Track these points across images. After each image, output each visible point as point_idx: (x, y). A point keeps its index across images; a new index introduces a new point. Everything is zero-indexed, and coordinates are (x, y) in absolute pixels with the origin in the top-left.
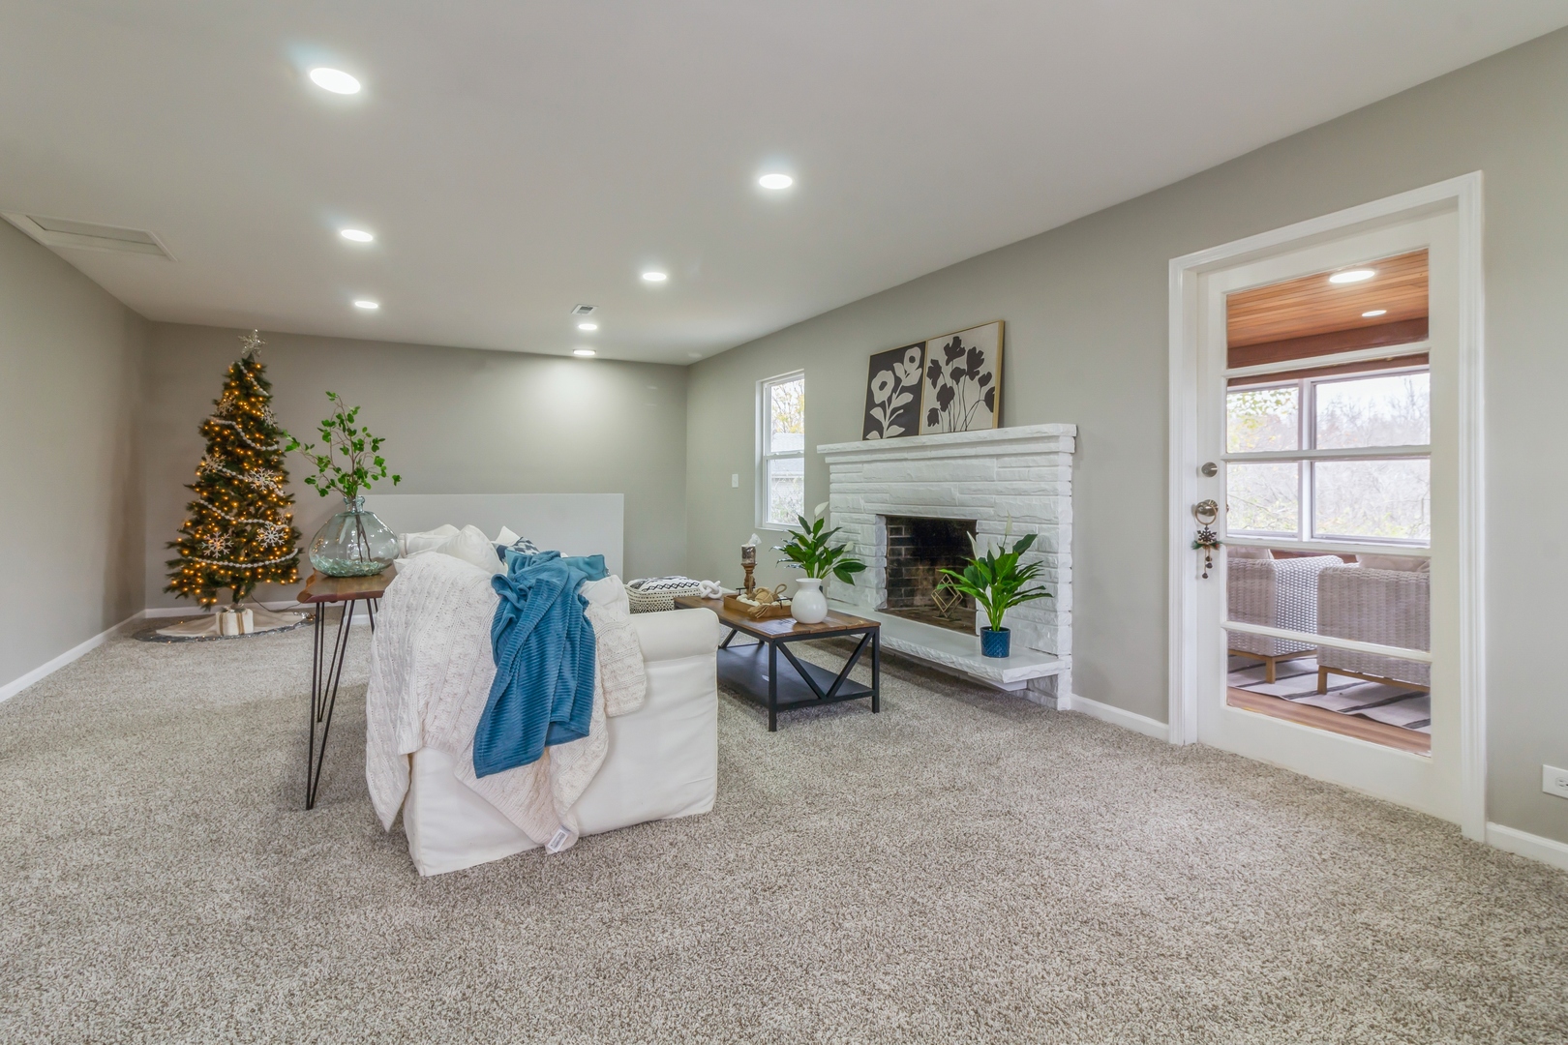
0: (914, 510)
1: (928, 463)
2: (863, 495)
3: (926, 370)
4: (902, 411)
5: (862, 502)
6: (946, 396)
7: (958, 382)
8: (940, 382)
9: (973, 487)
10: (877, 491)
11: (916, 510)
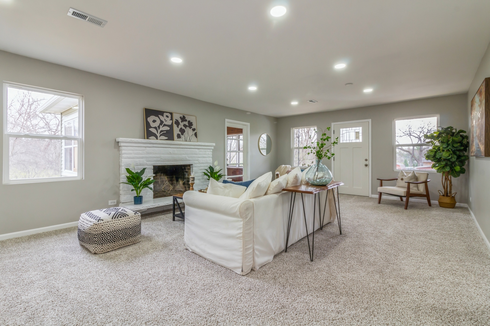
0: (172, 163)
1: (177, 149)
2: (145, 159)
3: (174, 122)
4: (165, 132)
5: (145, 161)
6: (182, 131)
7: (186, 128)
8: (180, 127)
9: (192, 156)
10: (155, 157)
11: (173, 163)
